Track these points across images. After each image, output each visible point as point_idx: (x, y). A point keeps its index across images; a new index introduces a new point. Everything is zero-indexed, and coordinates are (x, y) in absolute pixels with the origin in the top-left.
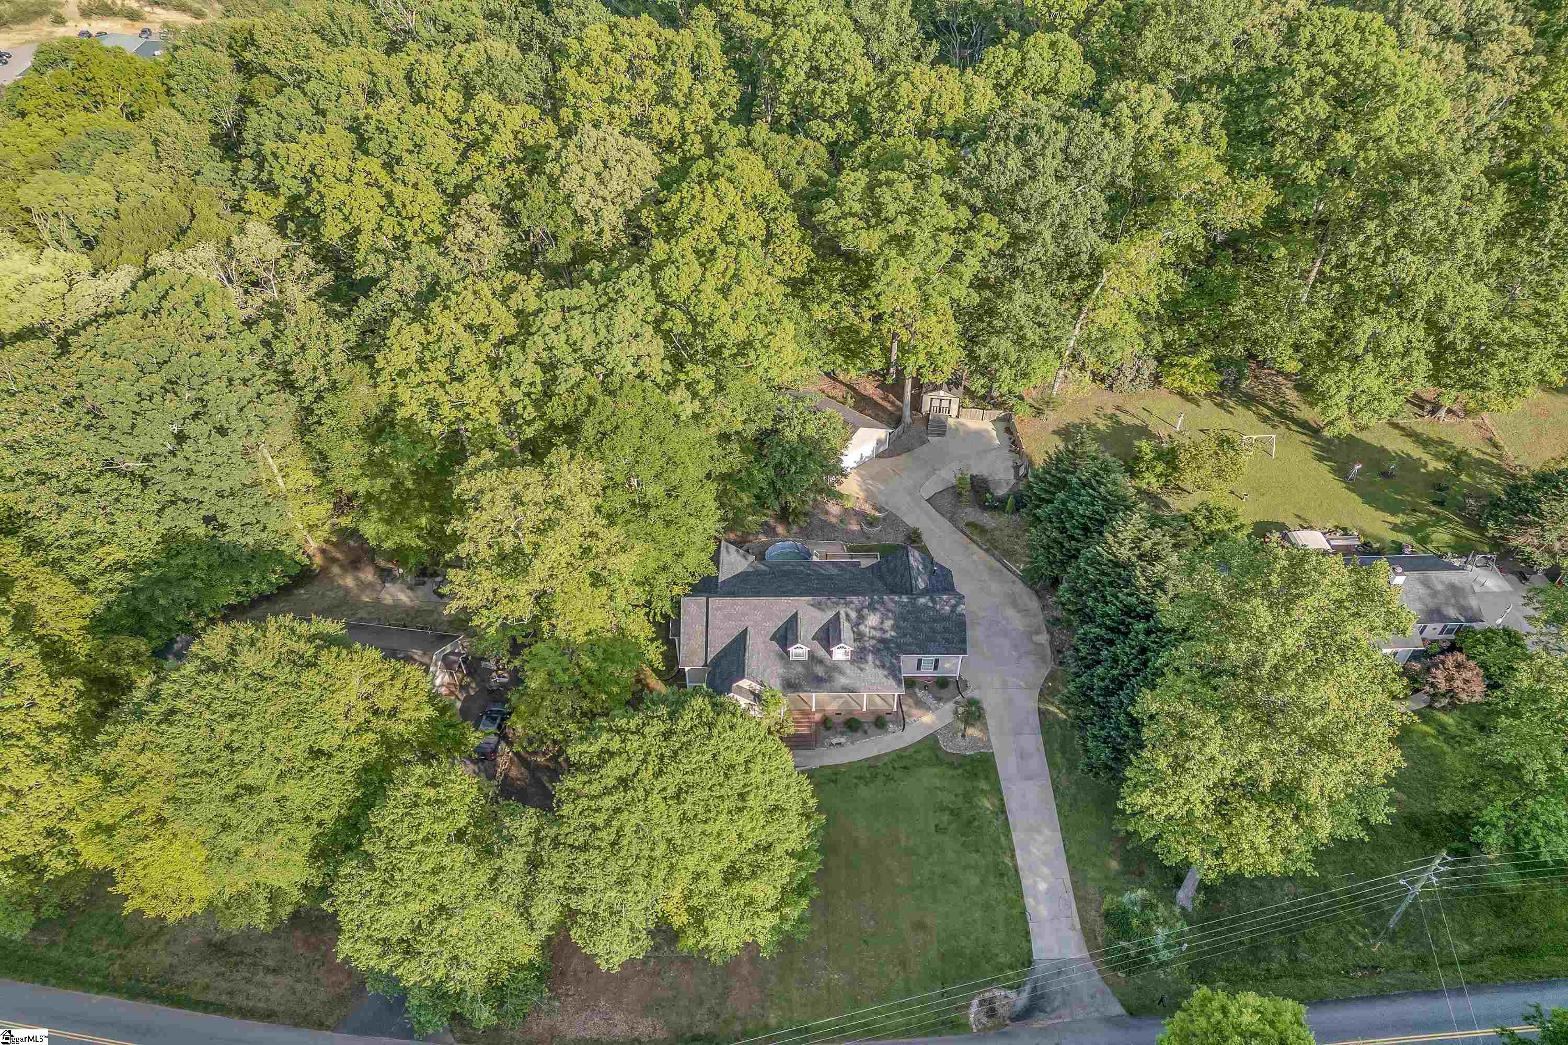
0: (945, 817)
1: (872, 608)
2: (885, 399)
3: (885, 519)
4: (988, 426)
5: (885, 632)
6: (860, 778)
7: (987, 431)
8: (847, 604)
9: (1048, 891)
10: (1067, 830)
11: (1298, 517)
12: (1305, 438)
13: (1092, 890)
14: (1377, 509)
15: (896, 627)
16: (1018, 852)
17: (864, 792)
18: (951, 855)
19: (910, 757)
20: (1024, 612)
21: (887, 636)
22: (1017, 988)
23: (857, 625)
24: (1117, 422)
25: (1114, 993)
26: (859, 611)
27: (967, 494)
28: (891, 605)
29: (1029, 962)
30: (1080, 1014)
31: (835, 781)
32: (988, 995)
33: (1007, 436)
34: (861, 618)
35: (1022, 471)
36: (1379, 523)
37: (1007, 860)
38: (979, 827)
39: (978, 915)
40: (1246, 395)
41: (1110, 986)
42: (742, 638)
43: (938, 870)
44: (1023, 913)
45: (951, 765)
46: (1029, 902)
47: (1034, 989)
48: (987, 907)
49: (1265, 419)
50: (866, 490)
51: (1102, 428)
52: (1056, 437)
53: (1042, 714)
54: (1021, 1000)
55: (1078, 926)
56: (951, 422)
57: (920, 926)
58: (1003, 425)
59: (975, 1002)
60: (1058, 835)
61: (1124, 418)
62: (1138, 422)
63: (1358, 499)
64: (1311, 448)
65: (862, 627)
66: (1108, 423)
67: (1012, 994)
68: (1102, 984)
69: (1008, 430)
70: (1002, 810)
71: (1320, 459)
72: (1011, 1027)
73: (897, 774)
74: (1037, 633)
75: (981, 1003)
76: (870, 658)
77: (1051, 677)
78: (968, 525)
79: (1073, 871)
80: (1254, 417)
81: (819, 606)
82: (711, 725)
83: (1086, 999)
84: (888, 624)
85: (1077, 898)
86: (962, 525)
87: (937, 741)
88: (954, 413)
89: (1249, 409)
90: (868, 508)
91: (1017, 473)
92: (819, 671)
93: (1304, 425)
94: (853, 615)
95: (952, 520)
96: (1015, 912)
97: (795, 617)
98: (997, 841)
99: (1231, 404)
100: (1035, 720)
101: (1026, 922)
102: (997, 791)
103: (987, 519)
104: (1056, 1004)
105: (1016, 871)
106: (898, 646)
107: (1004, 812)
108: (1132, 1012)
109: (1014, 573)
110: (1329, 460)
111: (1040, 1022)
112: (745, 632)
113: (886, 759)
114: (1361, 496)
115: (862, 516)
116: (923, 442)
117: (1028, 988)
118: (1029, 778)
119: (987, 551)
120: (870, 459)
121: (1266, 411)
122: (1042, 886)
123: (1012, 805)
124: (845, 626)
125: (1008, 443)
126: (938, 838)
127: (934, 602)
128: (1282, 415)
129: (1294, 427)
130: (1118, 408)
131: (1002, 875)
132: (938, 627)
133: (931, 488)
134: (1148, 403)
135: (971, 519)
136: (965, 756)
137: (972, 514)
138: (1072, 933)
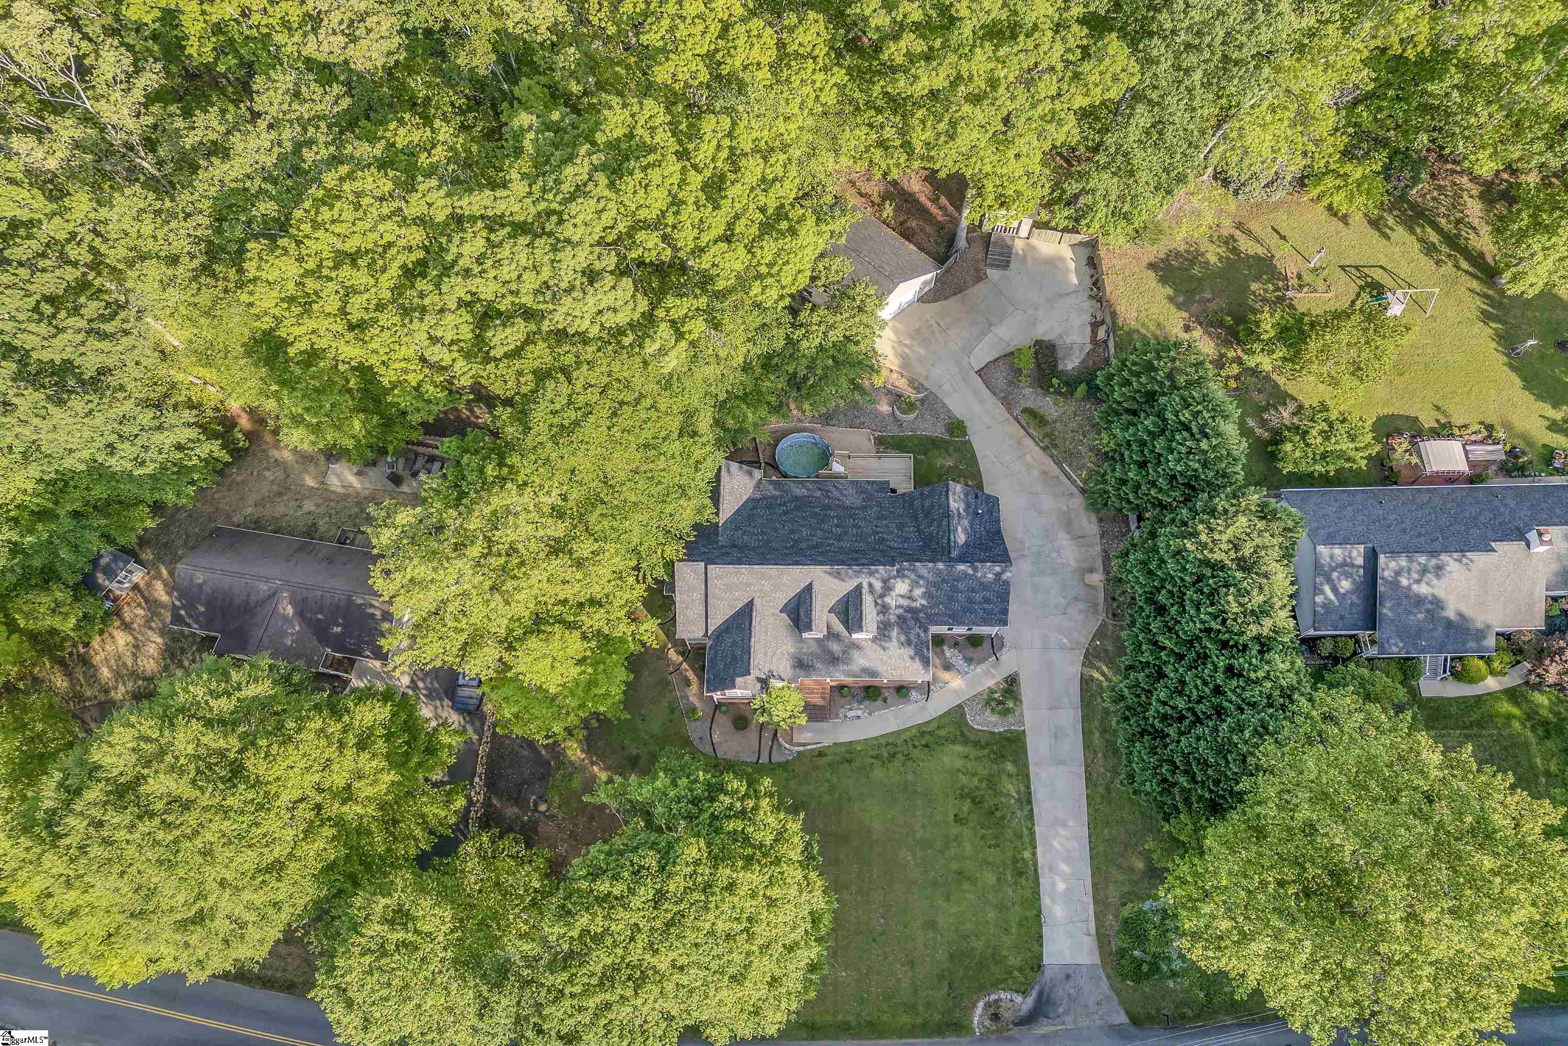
0: (967, 806)
1: (900, 575)
2: (935, 201)
3: (922, 401)
4: (1068, 253)
5: (914, 600)
6: (876, 757)
7: (1062, 259)
8: (871, 574)
9: (1068, 891)
10: (1094, 825)
11: (1438, 408)
12: (1475, 285)
13: (1113, 894)
14: (1540, 397)
15: (928, 595)
16: (1039, 850)
17: (879, 773)
18: (968, 848)
19: (931, 734)
20: (1079, 538)
21: (917, 604)
22: (1024, 993)
23: (882, 596)
24: (1235, 250)
25: (1121, 1002)
26: (885, 581)
27: (1027, 363)
28: (924, 572)
29: (1038, 966)
30: (1084, 1022)
31: (850, 761)
32: (993, 997)
33: (1088, 271)
34: (887, 588)
35: (1101, 334)
36: (1535, 417)
37: (1027, 855)
38: (1003, 818)
39: (991, 915)
40: (1413, 206)
41: (1118, 995)
42: (748, 610)
43: (955, 866)
44: (1038, 915)
45: (977, 744)
46: (1046, 901)
47: (1041, 994)
48: (1001, 908)
49: (1429, 249)
50: (903, 356)
51: (1213, 259)
52: (1151, 274)
53: (1086, 682)
54: (1025, 1004)
55: (1093, 931)
56: (1019, 245)
57: (931, 925)
58: (1084, 253)
59: (981, 1004)
60: (1085, 832)
61: (1246, 246)
62: (1260, 251)
63: (1518, 382)
64: (1478, 301)
65: (887, 600)
66: (1222, 250)
67: (1019, 999)
68: (1108, 992)
69: (1092, 262)
70: (1026, 799)
71: (1486, 317)
72: (1015, 1031)
73: (915, 753)
74: (1091, 570)
75: (988, 1005)
76: (894, 634)
77: (1100, 633)
78: (1026, 411)
79: (1096, 871)
80: (1417, 246)
81: (838, 575)
82: (707, 887)
83: (1093, 1007)
84: (918, 592)
85: (1096, 901)
86: (1016, 412)
87: (963, 715)
88: (1024, 232)
89: (1412, 231)
90: (902, 384)
91: (1094, 334)
92: (835, 647)
93: (1477, 260)
94: (878, 585)
95: (1007, 403)
96: (1031, 913)
97: (809, 588)
98: (1019, 836)
99: (1391, 222)
100: (1075, 689)
101: (1041, 926)
102: (1025, 777)
103: (1050, 406)
104: (1061, 1010)
105: (1036, 870)
106: (928, 617)
107: (1030, 802)
108: (1135, 1021)
109: (1073, 482)
110: (1497, 319)
111: (1044, 1028)
112: (749, 606)
113: (907, 735)
114: (1524, 379)
115: (897, 397)
116: (980, 277)
117: (1034, 994)
118: (1061, 763)
119: (1045, 449)
120: (910, 304)
121: (1434, 237)
122: (1061, 886)
123: (1039, 790)
124: (868, 601)
125: (1088, 282)
126: (955, 830)
127: (975, 569)
128: (1451, 241)
129: (1464, 265)
130: (1239, 226)
131: (1021, 874)
132: (978, 597)
133: (983, 354)
134: (1282, 219)
135: (1029, 404)
136: (993, 733)
137: (1030, 397)
138: (1086, 939)
